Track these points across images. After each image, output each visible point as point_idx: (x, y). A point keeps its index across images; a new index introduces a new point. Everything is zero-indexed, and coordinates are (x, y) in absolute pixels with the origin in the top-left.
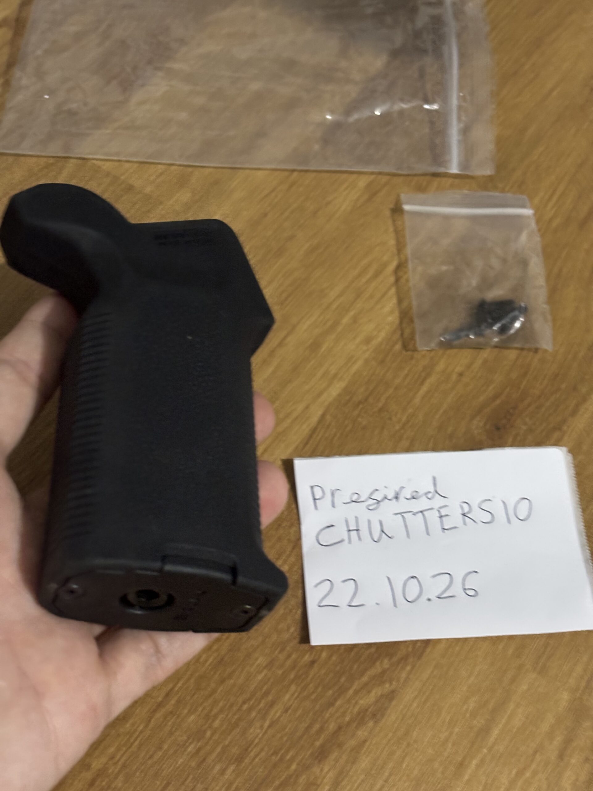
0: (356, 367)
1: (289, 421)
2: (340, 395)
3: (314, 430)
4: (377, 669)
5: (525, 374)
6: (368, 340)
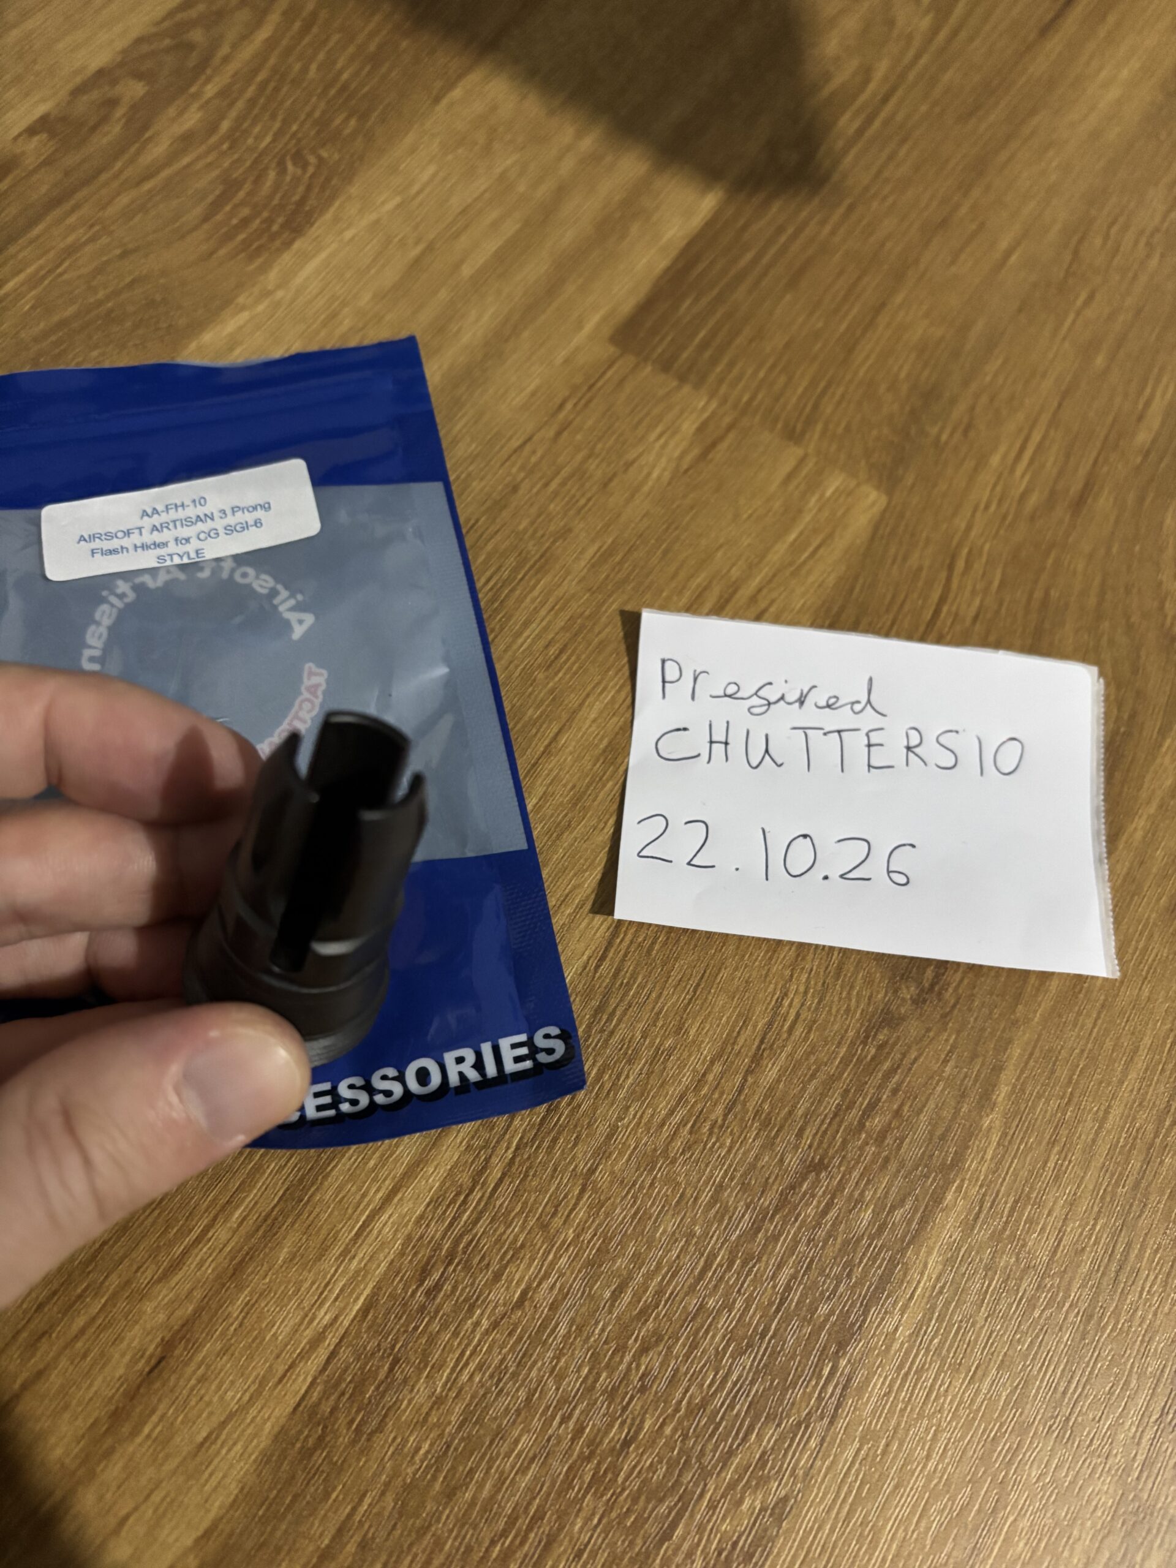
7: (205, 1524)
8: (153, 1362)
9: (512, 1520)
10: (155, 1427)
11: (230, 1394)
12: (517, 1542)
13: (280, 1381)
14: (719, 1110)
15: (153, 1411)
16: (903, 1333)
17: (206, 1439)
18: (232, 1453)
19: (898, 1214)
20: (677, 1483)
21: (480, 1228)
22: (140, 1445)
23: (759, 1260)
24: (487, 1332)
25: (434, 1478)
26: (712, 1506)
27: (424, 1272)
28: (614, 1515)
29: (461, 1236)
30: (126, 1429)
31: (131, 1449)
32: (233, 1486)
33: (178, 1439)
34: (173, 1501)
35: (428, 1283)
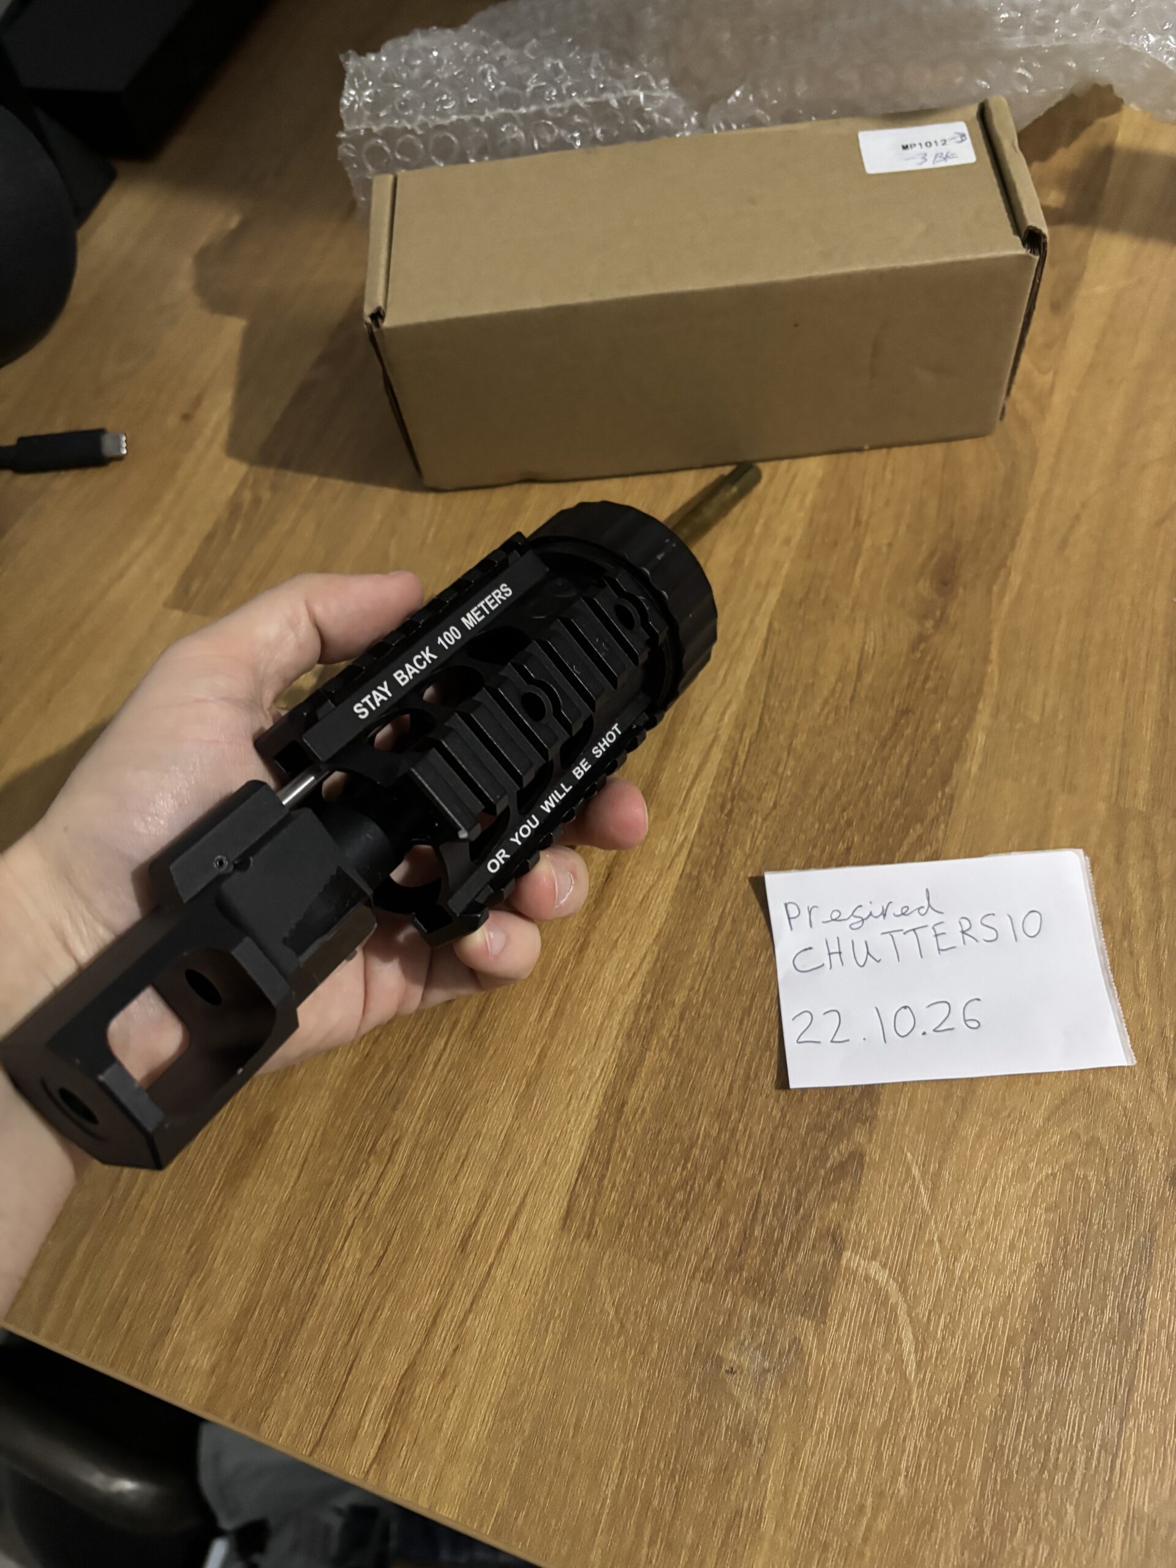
0: (784, 571)
1: (738, 640)
2: (778, 601)
3: (766, 641)
4: (913, 835)
5: (952, 526)
6: (787, 541)
7: (656, 933)
8: (606, 876)
11: (647, 879)
13: (669, 868)
14: (848, 702)
15: (614, 895)
16: (974, 770)
17: (642, 899)
18: (658, 902)
19: (956, 721)
21: (744, 780)
22: (613, 910)
23: (889, 758)
24: (762, 823)
27: (722, 807)
29: (735, 788)
30: (604, 905)
31: (609, 912)
33: (629, 903)
34: (637, 927)
35: (726, 811)
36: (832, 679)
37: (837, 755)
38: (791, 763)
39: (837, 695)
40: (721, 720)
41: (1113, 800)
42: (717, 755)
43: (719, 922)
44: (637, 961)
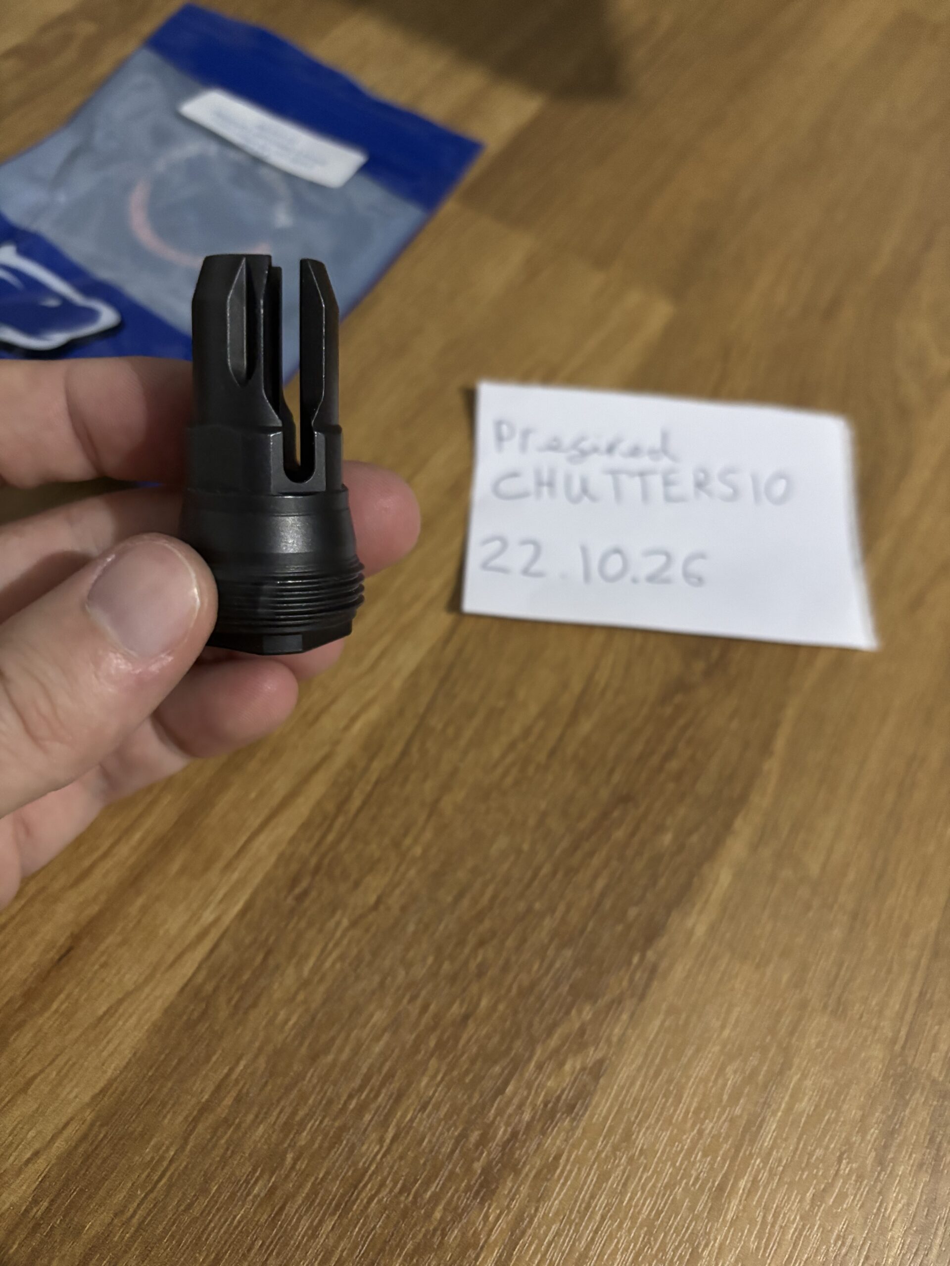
8: (63, 951)
9: (367, 1079)
10: (62, 1003)
11: (128, 976)
12: (372, 1096)
13: (172, 965)
14: (544, 755)
15: (61, 991)
16: (700, 930)
17: (105, 1013)
18: (128, 1024)
20: (509, 1048)
21: (343, 845)
22: (49, 1018)
23: (578, 870)
24: (347, 929)
25: (301, 1044)
26: (540, 1067)
27: (294, 882)
28: (455, 1073)
29: (326, 854)
30: (37, 1006)
31: (40, 1021)
32: (127, 1052)
33: (81, 1013)
34: (74, 1064)
35: (298, 891)
36: (533, 709)
37: (502, 842)
38: (428, 835)
39: (532, 739)
40: (347, 728)
41: (897, 1047)
42: (318, 788)
43: (212, 1095)
44: (50, 1130)
